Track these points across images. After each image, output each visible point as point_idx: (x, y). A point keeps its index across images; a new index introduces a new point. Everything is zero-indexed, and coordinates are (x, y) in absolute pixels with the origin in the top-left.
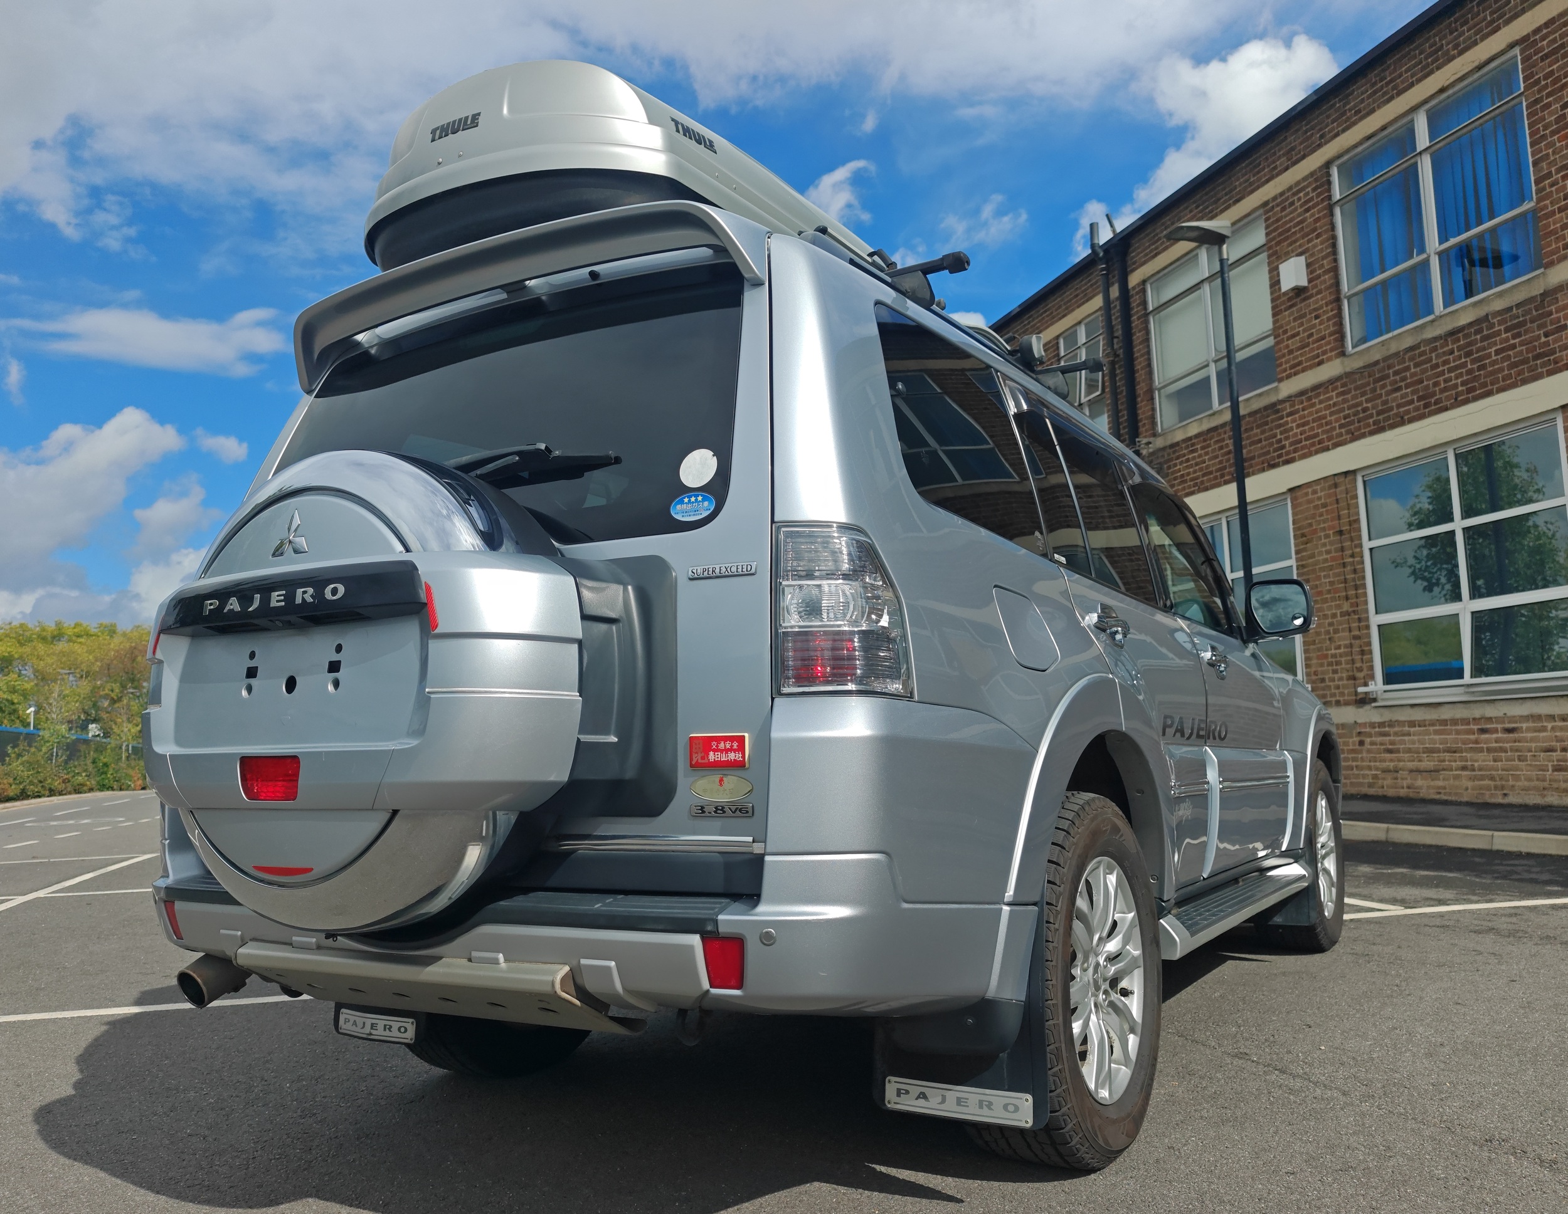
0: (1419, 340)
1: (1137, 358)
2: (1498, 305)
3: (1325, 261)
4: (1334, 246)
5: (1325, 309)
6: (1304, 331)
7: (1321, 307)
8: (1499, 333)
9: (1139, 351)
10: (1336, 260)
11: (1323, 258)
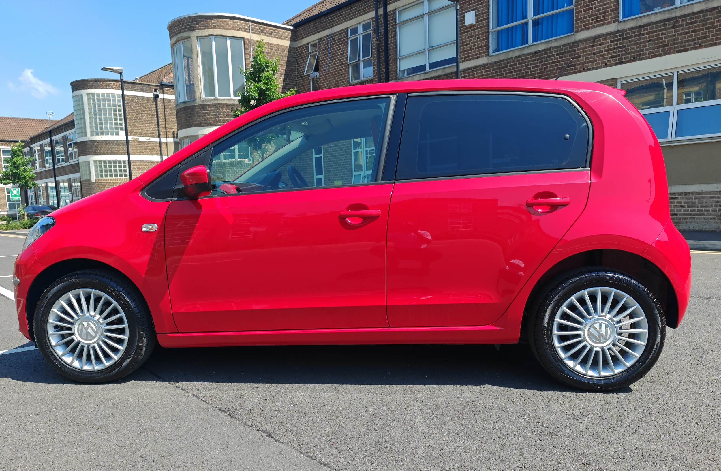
0: (522, 54)
1: (390, 44)
2: (555, 44)
3: (484, 15)
4: (488, 9)
5: (482, 35)
6: (472, 43)
7: (481, 34)
8: (554, 55)
9: (391, 41)
10: (488, 15)
11: (483, 13)
